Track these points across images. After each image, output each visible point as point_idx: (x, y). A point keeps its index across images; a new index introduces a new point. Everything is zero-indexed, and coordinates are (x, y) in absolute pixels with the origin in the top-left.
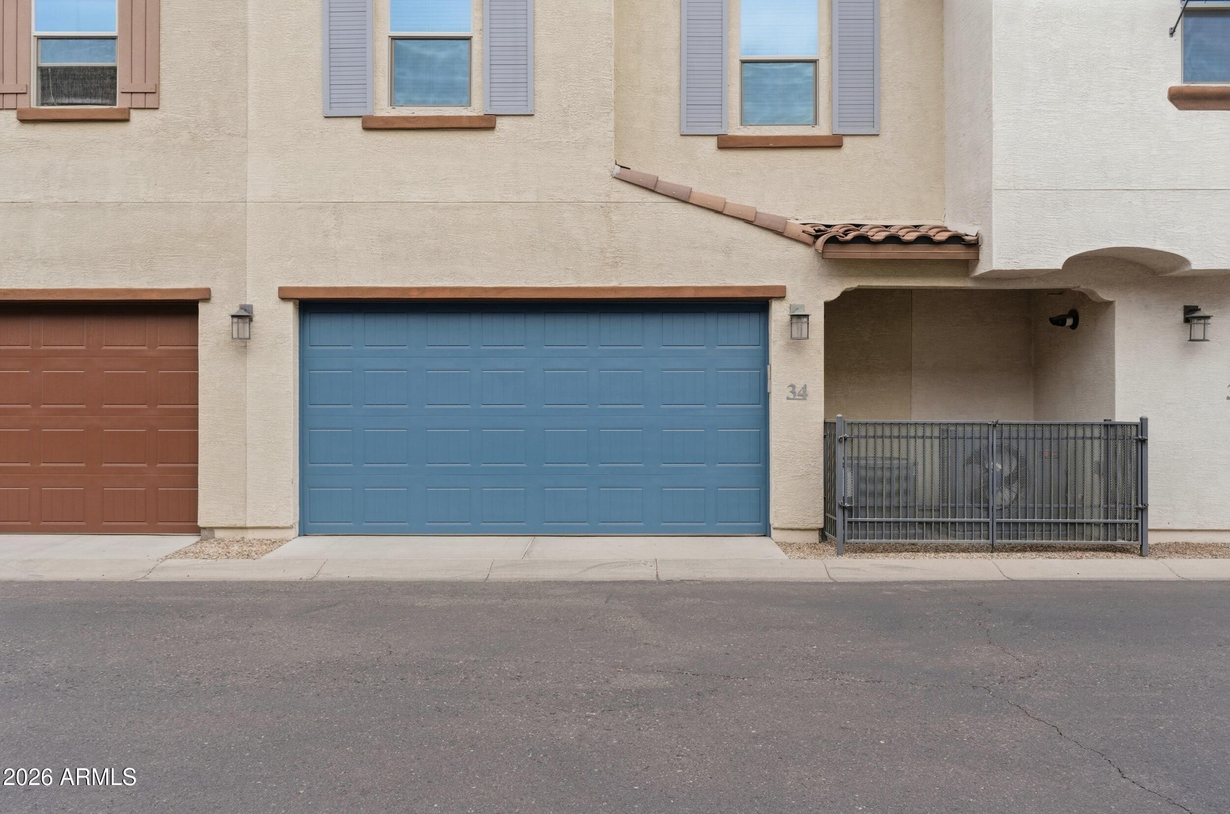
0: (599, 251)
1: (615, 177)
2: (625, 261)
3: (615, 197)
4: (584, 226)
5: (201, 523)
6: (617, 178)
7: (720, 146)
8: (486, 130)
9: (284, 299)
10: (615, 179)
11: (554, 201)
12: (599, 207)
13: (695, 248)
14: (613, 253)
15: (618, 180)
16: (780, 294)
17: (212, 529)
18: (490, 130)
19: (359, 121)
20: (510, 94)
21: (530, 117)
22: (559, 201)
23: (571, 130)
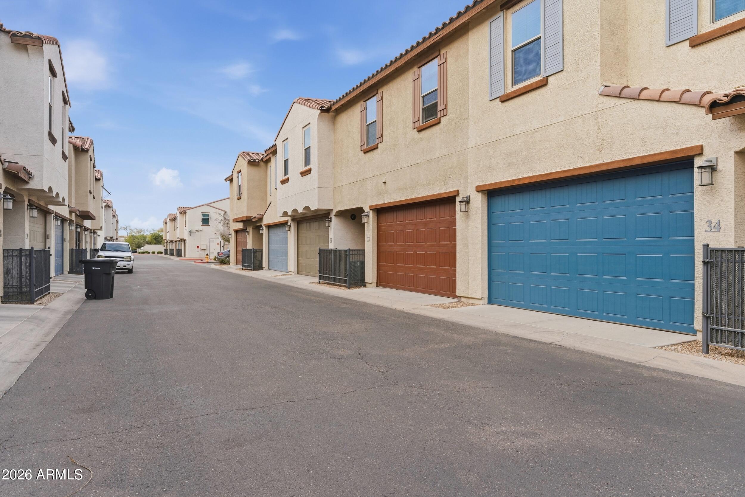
0: (593, 143)
1: (600, 95)
2: (606, 146)
3: (601, 107)
4: (585, 129)
5: (457, 294)
6: (601, 95)
7: (692, 45)
8: (544, 87)
9: (479, 191)
10: (600, 96)
11: (572, 118)
12: (592, 116)
13: (644, 129)
14: (599, 142)
15: (602, 96)
16: (700, 151)
17: (460, 297)
18: (545, 86)
19: (498, 100)
20: (553, 62)
21: (562, 72)
22: (574, 117)
23: (580, 72)
